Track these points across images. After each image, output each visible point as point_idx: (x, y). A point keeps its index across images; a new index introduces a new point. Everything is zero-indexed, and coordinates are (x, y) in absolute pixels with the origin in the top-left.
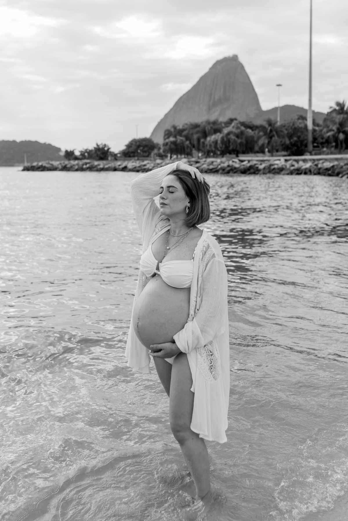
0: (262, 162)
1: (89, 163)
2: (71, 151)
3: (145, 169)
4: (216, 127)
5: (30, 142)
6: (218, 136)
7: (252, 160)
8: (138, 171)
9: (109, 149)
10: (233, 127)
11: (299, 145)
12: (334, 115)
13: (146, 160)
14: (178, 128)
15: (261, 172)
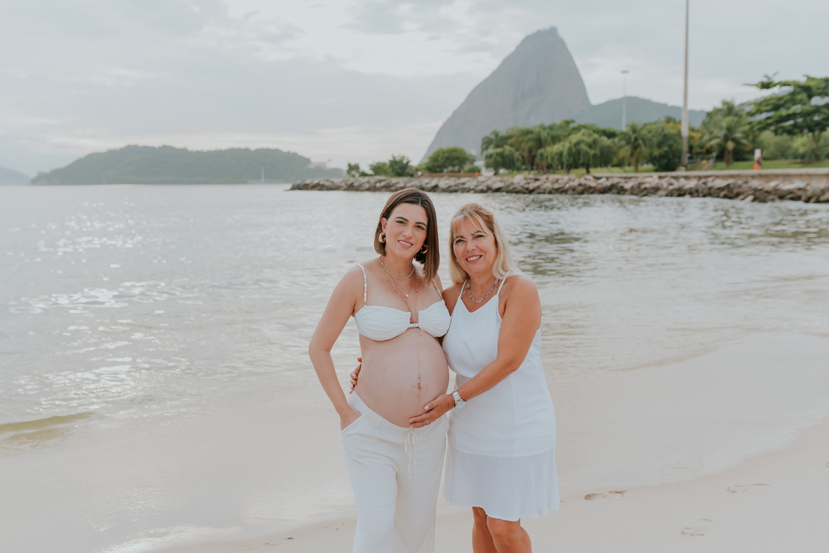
0: (627, 180)
1: (384, 180)
2: (355, 165)
3: (465, 189)
4: (554, 133)
5: (268, 150)
6: (564, 146)
7: (612, 177)
8: (456, 191)
9: (408, 163)
10: (584, 134)
11: (671, 156)
12: (718, 117)
13: (464, 177)
14: (500, 134)
15: (629, 192)
